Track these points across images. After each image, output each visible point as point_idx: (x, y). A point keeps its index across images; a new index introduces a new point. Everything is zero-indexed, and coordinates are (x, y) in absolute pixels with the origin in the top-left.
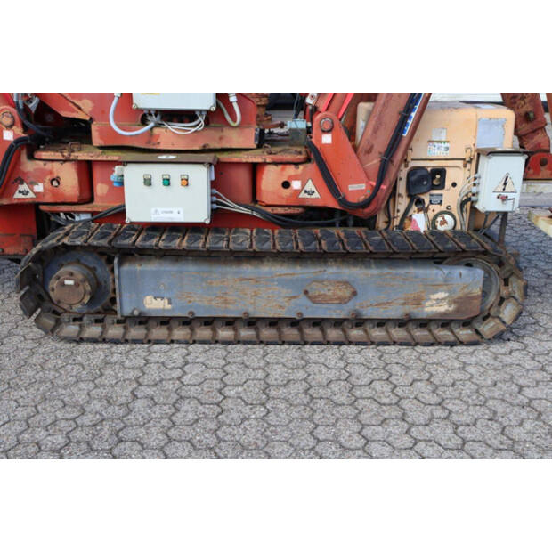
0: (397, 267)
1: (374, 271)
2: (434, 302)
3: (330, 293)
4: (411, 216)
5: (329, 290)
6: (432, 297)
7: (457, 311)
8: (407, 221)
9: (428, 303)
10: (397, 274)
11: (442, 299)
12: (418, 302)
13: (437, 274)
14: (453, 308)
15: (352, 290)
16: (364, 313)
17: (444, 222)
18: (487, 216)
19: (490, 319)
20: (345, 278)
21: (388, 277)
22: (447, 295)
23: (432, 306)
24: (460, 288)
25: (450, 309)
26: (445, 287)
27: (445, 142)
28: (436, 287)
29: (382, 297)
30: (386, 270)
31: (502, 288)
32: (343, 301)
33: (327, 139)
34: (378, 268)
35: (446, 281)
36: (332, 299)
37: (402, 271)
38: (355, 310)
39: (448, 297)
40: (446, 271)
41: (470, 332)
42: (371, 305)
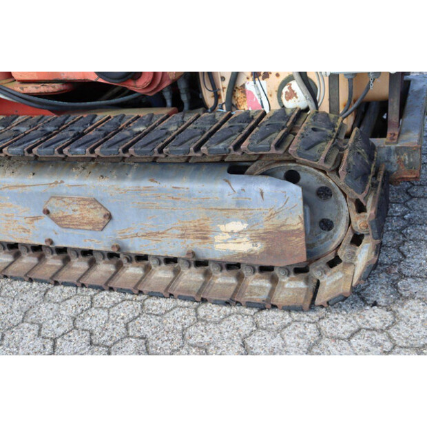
1: (128, 184)
2: (228, 236)
3: (77, 214)
4: (243, 86)
5: (74, 211)
6: (222, 227)
7: (268, 252)
8: (239, 94)
9: (218, 238)
10: (160, 190)
11: (239, 233)
12: (204, 235)
13: (222, 192)
14: (259, 247)
15: (104, 212)
16: (130, 245)
17: (292, 94)
19: (340, 266)
20: (90, 193)
21: (148, 194)
22: (245, 225)
23: (226, 242)
24: (265, 217)
25: (255, 248)
26: (240, 214)
28: (227, 213)
29: (149, 225)
30: (145, 183)
31: (354, 216)
32: (96, 226)
34: (134, 179)
35: (238, 203)
36: (81, 224)
37: (167, 185)
38: (117, 241)
39: (248, 230)
40: (237, 187)
41: (302, 285)
42: (137, 235)
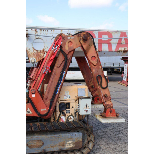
0: (57, 134)
1: (49, 136)
2: (68, 144)
3: (35, 144)
4: (61, 117)
5: (35, 143)
6: (68, 143)
7: (75, 146)
8: (60, 119)
9: (66, 145)
10: (56, 136)
11: (71, 143)
12: (64, 145)
13: (68, 135)
14: (74, 146)
15: (42, 143)
16: (47, 150)
18: (83, 116)
19: (86, 148)
20: (40, 139)
21: (53, 137)
22: (72, 141)
23: (68, 146)
24: (76, 139)
25: (73, 146)
26: (71, 139)
27: (69, 95)
28: (69, 140)
29: (52, 144)
30: (53, 135)
31: (88, 138)
32: (40, 147)
33: (34, 96)
34: (50, 135)
35: (71, 137)
36: (36, 146)
37: (58, 135)
38: (44, 149)
39: (72, 142)
40: (71, 134)
41: (80, 153)
42: (49, 147)
